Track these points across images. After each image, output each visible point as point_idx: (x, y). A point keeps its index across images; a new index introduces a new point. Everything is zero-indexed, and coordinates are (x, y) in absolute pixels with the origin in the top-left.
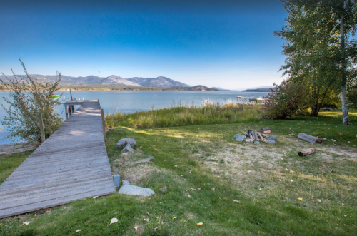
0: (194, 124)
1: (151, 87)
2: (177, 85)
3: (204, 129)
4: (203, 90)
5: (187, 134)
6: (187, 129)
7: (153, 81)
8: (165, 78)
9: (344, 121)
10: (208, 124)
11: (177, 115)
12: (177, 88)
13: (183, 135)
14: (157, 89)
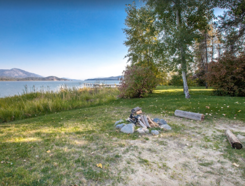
0: (53, 112)
1: (5, 78)
2: (32, 76)
3: (68, 118)
4: (55, 80)
5: (46, 130)
6: (45, 121)
7: (7, 72)
8: (19, 70)
9: (186, 95)
10: (70, 109)
11: (29, 102)
12: (32, 79)
13: (38, 134)
14: (11, 79)
